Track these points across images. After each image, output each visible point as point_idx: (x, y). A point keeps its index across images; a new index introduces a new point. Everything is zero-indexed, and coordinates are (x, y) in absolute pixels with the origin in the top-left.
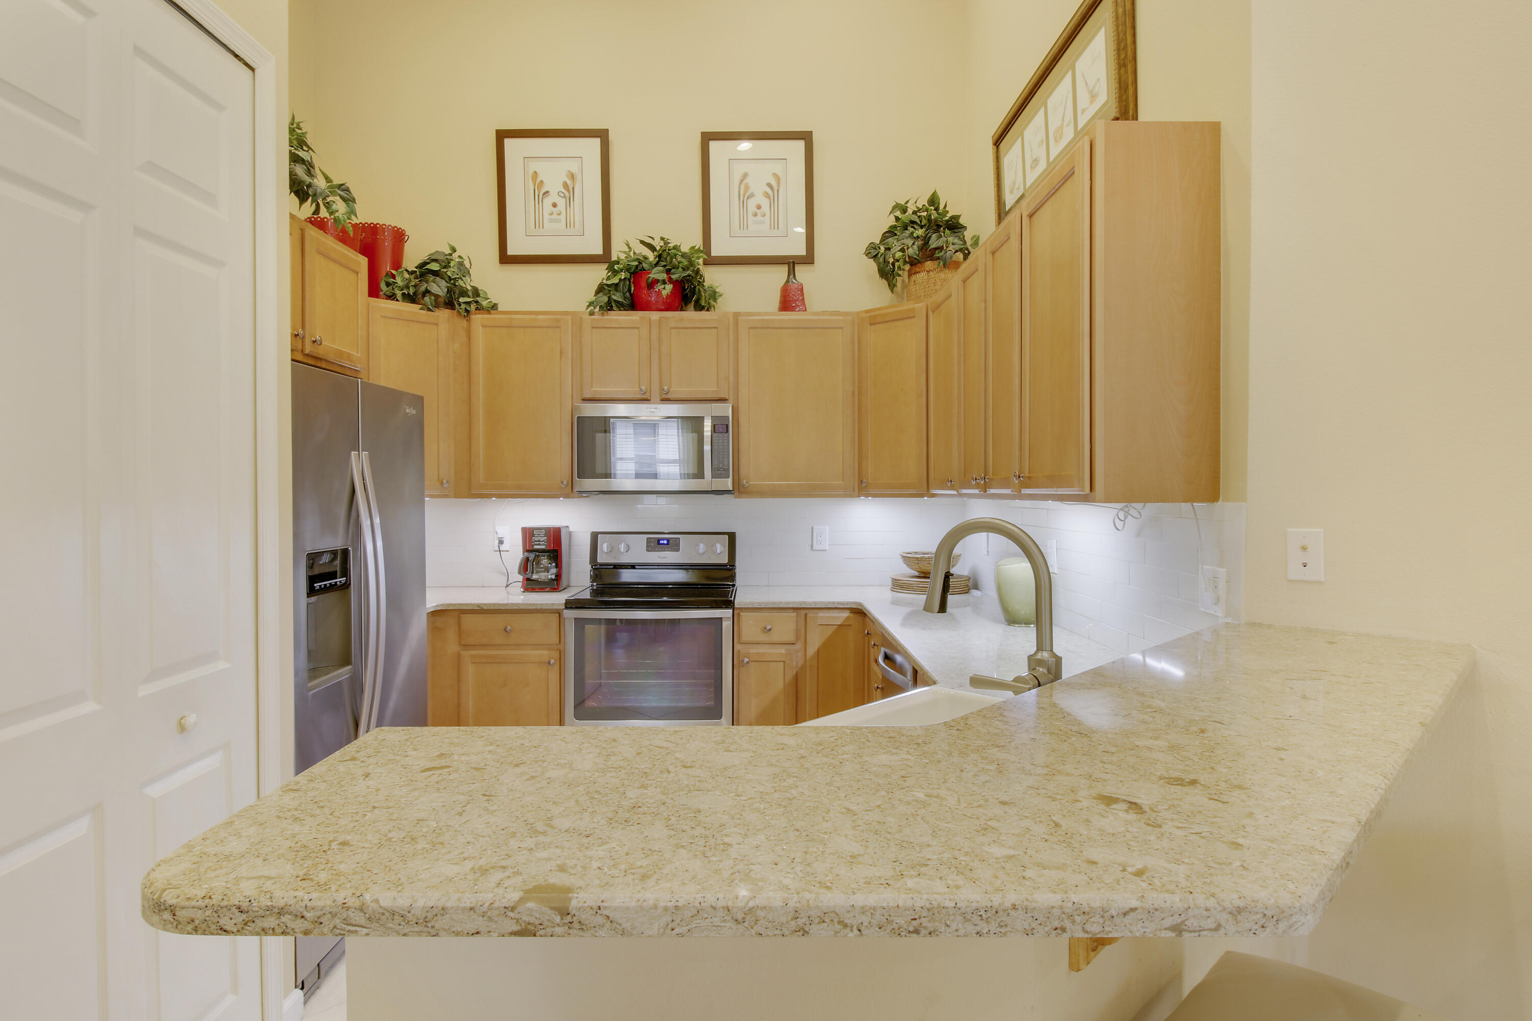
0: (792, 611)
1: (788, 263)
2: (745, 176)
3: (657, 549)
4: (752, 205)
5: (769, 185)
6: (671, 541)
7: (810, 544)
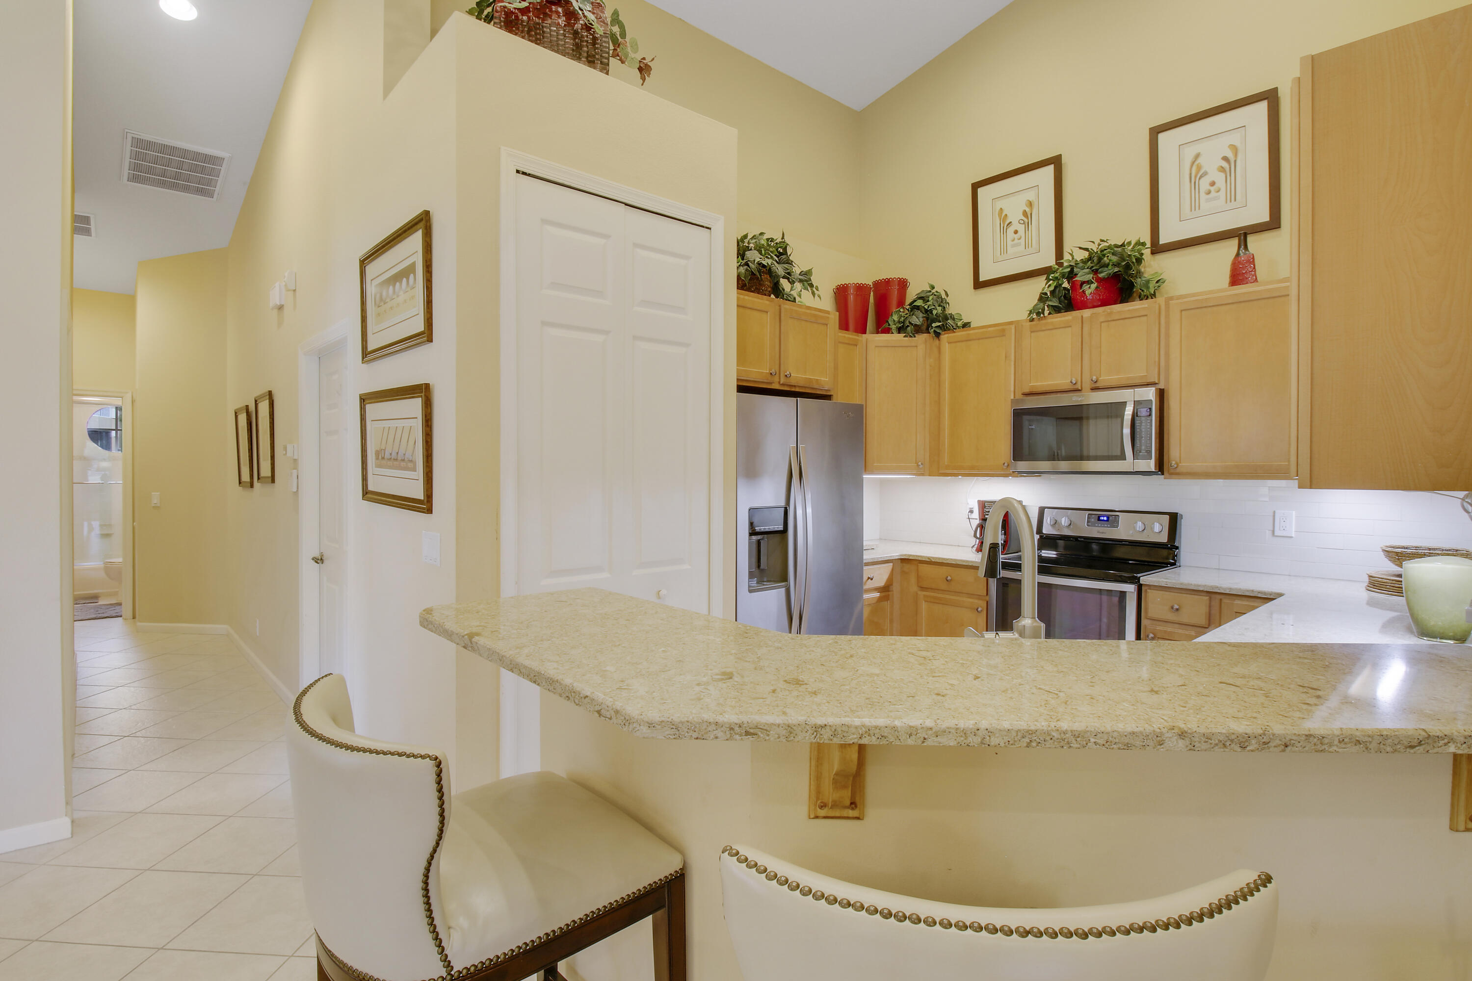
0: (1205, 594)
1: (1239, 236)
2: (1197, 156)
3: (1097, 525)
4: (1204, 184)
5: (1225, 159)
6: (1111, 518)
7: (1272, 529)
